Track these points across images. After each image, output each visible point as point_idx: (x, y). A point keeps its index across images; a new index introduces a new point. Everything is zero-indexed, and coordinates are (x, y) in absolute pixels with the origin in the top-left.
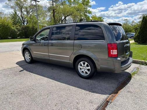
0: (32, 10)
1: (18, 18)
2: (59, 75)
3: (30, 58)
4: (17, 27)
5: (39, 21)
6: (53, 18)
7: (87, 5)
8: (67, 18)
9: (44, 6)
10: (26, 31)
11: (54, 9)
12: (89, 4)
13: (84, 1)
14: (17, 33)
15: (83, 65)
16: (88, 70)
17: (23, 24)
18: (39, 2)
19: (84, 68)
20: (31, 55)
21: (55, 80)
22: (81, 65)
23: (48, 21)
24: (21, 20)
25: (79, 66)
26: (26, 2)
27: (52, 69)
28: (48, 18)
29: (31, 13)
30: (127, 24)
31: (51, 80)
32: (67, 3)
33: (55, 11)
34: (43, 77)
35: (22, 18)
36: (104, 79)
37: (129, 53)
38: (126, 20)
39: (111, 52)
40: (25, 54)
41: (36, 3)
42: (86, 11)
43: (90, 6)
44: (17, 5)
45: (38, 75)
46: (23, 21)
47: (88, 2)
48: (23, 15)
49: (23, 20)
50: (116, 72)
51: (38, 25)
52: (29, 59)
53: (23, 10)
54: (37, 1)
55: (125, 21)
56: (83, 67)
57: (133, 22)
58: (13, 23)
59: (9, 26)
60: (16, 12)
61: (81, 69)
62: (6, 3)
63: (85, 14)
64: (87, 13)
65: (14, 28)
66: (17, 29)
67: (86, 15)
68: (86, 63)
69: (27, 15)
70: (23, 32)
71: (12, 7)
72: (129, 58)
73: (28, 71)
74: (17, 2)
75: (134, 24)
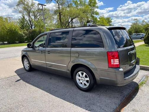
0: (39, 14)
1: (26, 22)
2: (56, 86)
3: (28, 65)
4: (24, 32)
5: (46, 25)
6: (60, 21)
7: (94, 6)
8: (74, 20)
9: (51, 9)
10: (33, 35)
11: (60, 12)
12: (96, 5)
13: (91, 2)
14: (25, 38)
15: (81, 75)
16: (87, 81)
17: (31, 28)
18: (45, 5)
19: (82, 79)
20: (29, 63)
21: (50, 93)
22: (79, 76)
23: (55, 24)
24: (29, 24)
25: (77, 77)
26: (33, 6)
27: (51, 79)
28: (55, 21)
29: (38, 17)
30: (137, 23)
31: (46, 93)
32: (74, 5)
33: (61, 14)
34: (38, 89)
35: (30, 22)
36: (106, 91)
37: (134, 60)
38: (136, 19)
39: (112, 62)
40: (24, 62)
41: (42, 7)
42: (93, 13)
43: (97, 7)
44: (25, 10)
45: (34, 86)
46: (31, 26)
47: (95, 3)
48: (31, 19)
49: (31, 24)
50: (118, 85)
51: (44, 28)
52: (28, 67)
53: (31, 14)
54: (44, 5)
55: (135, 21)
56: (82, 77)
57: (143, 21)
58: (20, 27)
59: (16, 31)
60: (24, 16)
61: (79, 80)
62: (15, 8)
63: (92, 15)
64: (94, 14)
65: (21, 32)
66: (24, 33)
67: (93, 17)
68: (85, 74)
69: (35, 19)
70: (30, 36)
71: (20, 12)
72: (135, 66)
73: (24, 81)
74: (25, 7)
75: (144, 23)
